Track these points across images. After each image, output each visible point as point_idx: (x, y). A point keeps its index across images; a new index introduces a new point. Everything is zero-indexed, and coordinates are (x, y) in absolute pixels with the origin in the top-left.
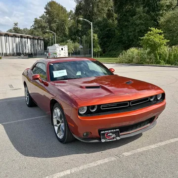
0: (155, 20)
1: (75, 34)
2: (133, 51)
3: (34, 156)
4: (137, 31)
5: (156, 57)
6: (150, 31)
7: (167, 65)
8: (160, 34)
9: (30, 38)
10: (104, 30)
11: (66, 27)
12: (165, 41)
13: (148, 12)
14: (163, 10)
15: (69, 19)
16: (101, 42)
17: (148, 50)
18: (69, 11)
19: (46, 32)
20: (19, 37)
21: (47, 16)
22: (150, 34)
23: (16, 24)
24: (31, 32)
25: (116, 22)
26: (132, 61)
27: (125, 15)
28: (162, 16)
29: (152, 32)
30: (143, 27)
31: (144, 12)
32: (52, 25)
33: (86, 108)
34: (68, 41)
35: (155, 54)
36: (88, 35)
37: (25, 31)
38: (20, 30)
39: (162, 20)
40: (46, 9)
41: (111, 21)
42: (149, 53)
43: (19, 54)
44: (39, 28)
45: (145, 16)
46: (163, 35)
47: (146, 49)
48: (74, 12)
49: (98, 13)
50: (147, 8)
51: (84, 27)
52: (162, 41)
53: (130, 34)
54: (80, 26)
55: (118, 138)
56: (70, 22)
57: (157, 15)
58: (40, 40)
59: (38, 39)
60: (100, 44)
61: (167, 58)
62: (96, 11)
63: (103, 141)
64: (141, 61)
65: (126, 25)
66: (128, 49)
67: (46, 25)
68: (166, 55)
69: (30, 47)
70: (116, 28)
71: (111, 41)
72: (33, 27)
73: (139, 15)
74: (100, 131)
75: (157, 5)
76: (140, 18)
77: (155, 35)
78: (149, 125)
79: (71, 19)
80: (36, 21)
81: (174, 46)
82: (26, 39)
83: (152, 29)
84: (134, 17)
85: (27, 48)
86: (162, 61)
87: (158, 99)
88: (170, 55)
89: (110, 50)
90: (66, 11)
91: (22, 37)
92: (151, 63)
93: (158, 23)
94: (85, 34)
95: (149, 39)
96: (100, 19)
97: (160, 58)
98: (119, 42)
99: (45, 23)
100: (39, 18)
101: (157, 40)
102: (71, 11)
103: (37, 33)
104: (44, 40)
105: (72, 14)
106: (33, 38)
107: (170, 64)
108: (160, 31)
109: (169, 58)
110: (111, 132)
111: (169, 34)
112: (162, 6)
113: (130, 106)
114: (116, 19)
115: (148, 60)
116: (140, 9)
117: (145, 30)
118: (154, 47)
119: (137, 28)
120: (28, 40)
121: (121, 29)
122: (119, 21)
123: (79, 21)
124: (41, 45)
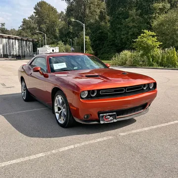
0: (148, 23)
1: (66, 36)
2: (126, 54)
3: (39, 137)
4: (130, 34)
5: (149, 59)
6: (144, 33)
7: (160, 67)
8: (153, 36)
9: (18, 40)
10: (96, 32)
11: (57, 29)
12: (158, 44)
13: (141, 15)
14: (156, 13)
15: (60, 20)
16: (93, 44)
17: (141, 52)
18: (60, 12)
19: (36, 34)
20: (6, 38)
21: (37, 16)
22: (143, 36)
23: (3, 25)
24: (19, 33)
25: (109, 25)
26: (125, 63)
27: (117, 18)
28: (155, 19)
29: (145, 34)
30: (136, 30)
31: (136, 15)
32: (42, 26)
33: (87, 92)
34: (59, 42)
35: (148, 57)
36: (80, 37)
37: (12, 32)
38: (7, 31)
39: (155, 23)
40: (35, 9)
41: (103, 23)
42: (142, 56)
43: (6, 56)
44: (27, 28)
45: (138, 19)
46: (156, 38)
47: (139, 52)
48: (65, 13)
49: (90, 15)
50: (140, 11)
51: (76, 28)
52: (154, 44)
53: (122, 37)
54: (72, 28)
55: (115, 121)
56: (61, 23)
57: (150, 18)
58: (29, 41)
59: (26, 41)
60: (92, 46)
61: (160, 61)
62: (88, 13)
63: (102, 122)
64: (134, 63)
65: (119, 28)
66: (122, 51)
67: (36, 26)
68: (159, 57)
69: (17, 48)
70: (108, 31)
71: (104, 44)
72: (21, 28)
73: (132, 18)
74: (99, 114)
75: (150, 8)
76: (133, 21)
77: (148, 38)
78: (142, 111)
79: (62, 20)
80: (25, 22)
81: (167, 49)
82: (14, 40)
83: (145, 31)
84: (127, 20)
85: (14, 49)
86: (155, 64)
87: (151, 88)
88: (163, 57)
89: (103, 53)
90: (57, 12)
91: (9, 38)
92: (144, 65)
93: (151, 26)
94: (77, 36)
95: (142, 41)
96: (92, 21)
97: (153, 61)
98: (111, 45)
99: (35, 23)
100: (27, 19)
101: (150, 42)
102: (62, 12)
103: (25, 34)
104: (33, 41)
105: (62, 15)
106: (21, 40)
107: (163, 66)
108: (153, 33)
109: (162, 60)
110: (109, 115)
111: (162, 37)
112: (155, 9)
113: (125, 92)
114: (109, 21)
115: (141, 63)
116: (133, 12)
117: (138, 33)
118: (147, 49)
119: (130, 31)
120: (16, 41)
121: (114, 31)
122: (112, 23)
123: (70, 23)
124: (29, 47)
